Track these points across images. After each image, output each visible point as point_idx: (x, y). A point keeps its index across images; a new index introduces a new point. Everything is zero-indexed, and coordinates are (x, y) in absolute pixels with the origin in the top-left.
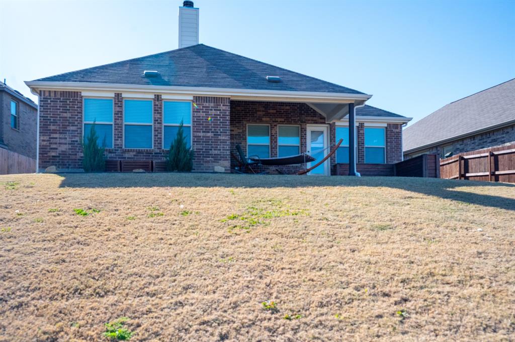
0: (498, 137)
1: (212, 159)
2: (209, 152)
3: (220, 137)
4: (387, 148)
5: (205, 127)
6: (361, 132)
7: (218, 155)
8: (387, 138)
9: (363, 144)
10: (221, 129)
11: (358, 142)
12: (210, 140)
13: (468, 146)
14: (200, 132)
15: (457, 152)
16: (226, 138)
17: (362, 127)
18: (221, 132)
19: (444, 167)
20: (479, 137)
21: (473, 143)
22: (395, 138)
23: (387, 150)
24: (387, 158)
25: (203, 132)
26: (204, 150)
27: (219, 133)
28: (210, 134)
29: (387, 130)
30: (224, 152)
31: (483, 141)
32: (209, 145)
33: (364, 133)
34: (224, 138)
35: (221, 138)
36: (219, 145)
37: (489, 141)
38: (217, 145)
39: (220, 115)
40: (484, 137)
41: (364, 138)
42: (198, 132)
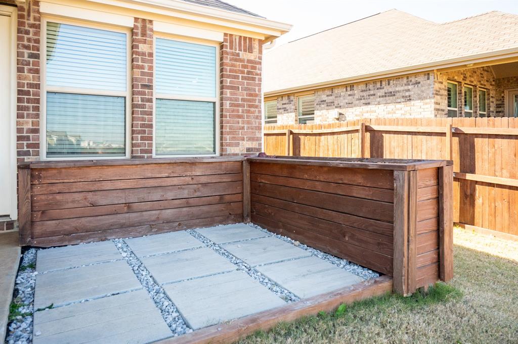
0: (397, 89)
4: (222, 105)
6: (142, 48)
8: (222, 76)
9: (150, 87)
11: (133, 80)
13: (342, 98)
15: (323, 106)
17: (144, 34)
19: (323, 137)
20: (362, 87)
21: (350, 95)
22: (243, 78)
23: (222, 110)
24: (222, 133)
29: (222, 53)
31: (368, 93)
33: (151, 55)
37: (379, 94)
40: (371, 86)
41: (151, 68)
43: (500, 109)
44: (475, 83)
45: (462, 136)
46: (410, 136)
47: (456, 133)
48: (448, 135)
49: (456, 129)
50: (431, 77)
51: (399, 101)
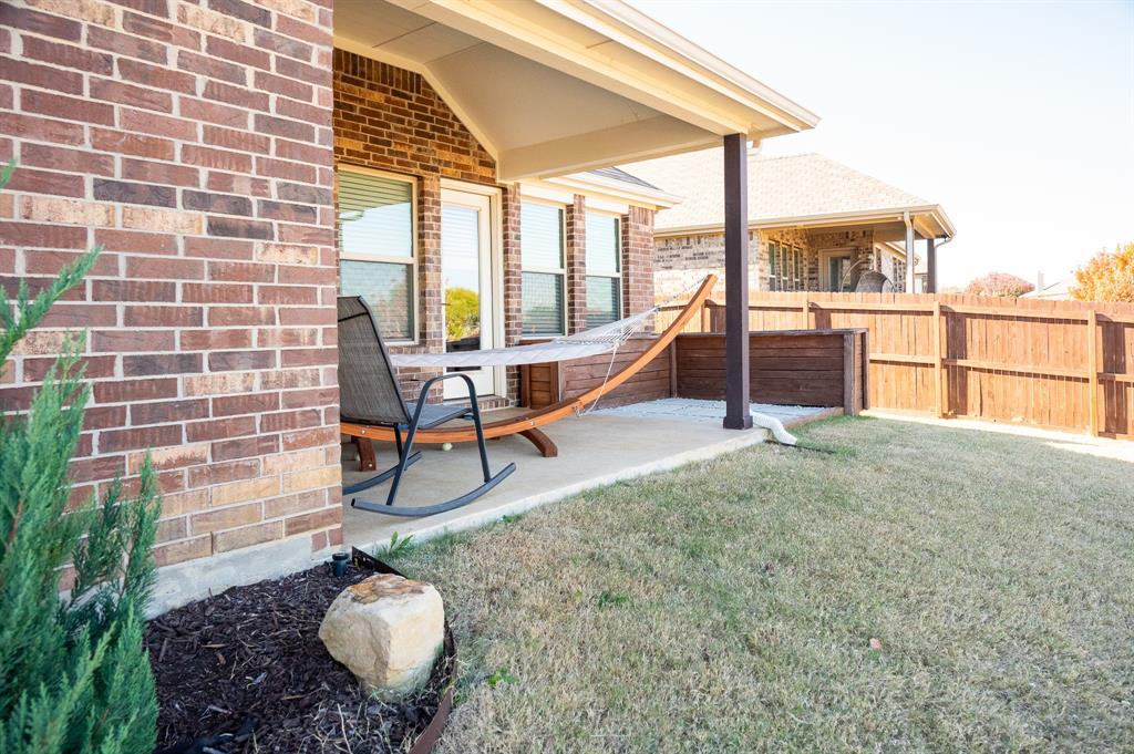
1: (203, 448)
2: (170, 387)
3: (262, 254)
5: (131, 146)
6: (579, 224)
7: (251, 403)
8: (626, 251)
9: (584, 264)
10: (273, 182)
11: (571, 257)
12: (179, 269)
14: (73, 188)
16: (307, 263)
18: (269, 208)
22: (642, 252)
25: (105, 191)
26: (119, 375)
27: (255, 218)
28: (177, 222)
29: (626, 226)
30: (292, 382)
31: (669, 253)
32: (166, 317)
33: (584, 232)
34: (291, 258)
35: (274, 258)
36: (255, 319)
37: (685, 255)
38: (238, 316)
39: (261, 60)
40: (673, 244)
41: (584, 245)
42: (40, 184)
43: (814, 275)
44: (791, 242)
45: (819, 312)
46: (761, 312)
47: (813, 308)
48: (805, 310)
49: (813, 304)
50: (755, 237)
51: (713, 265)
